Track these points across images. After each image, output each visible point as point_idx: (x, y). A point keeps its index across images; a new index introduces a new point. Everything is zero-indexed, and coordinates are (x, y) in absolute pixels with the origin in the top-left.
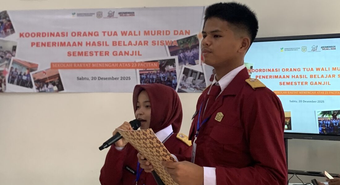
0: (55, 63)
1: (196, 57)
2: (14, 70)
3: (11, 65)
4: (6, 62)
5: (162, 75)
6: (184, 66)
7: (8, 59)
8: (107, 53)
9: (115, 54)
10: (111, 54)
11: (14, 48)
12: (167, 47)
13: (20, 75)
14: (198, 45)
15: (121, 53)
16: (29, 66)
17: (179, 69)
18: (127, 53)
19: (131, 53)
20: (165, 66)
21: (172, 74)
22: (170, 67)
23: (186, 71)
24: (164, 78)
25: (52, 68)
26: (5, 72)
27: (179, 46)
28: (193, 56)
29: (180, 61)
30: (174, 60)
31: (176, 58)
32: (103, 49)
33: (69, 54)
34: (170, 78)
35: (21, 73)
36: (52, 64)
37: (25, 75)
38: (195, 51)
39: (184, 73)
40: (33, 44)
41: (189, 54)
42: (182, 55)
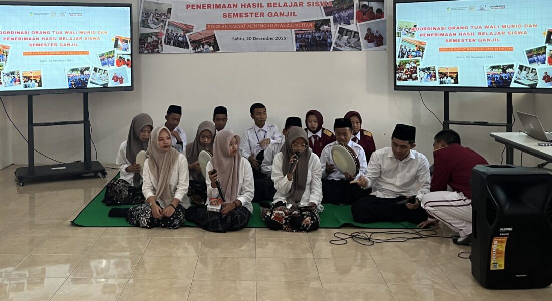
0: (210, 25)
1: (351, 17)
2: (169, 32)
3: (166, 27)
4: (161, 24)
5: (317, 35)
6: (339, 26)
7: (163, 21)
8: (262, 14)
9: (270, 15)
10: (266, 14)
11: (169, 10)
12: (322, 7)
13: (176, 36)
14: (353, 5)
15: (276, 14)
17: (334, 29)
18: (282, 14)
19: (286, 13)
20: (320, 26)
22: (326, 27)
23: (341, 31)
24: (319, 37)
25: (207, 29)
26: (162, 34)
27: (334, 7)
28: (348, 16)
29: (335, 20)
30: (329, 20)
31: (331, 18)
32: (259, 10)
33: (224, 15)
34: (326, 38)
35: (177, 34)
36: (207, 25)
37: (180, 36)
38: (350, 11)
39: (339, 32)
40: (187, 6)
41: (344, 14)
42: (336, 15)
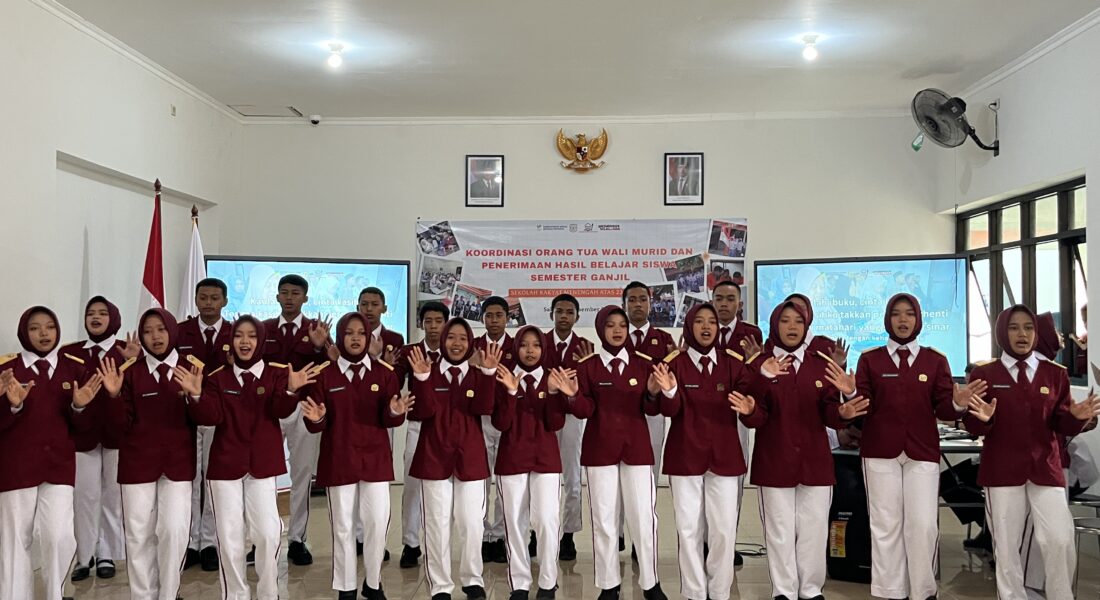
0: (514, 290)
1: (700, 282)
2: (459, 299)
3: (455, 293)
4: (448, 288)
5: (656, 305)
6: (685, 294)
7: (450, 284)
8: (584, 277)
9: (595, 278)
10: (589, 278)
11: (459, 270)
12: (663, 269)
13: (468, 305)
14: (703, 267)
15: (602, 277)
16: (480, 293)
17: (678, 298)
18: (610, 277)
19: (615, 277)
20: (660, 294)
21: (670, 304)
22: (667, 296)
23: (688, 300)
24: (659, 309)
26: (449, 302)
27: (679, 268)
28: (696, 281)
29: (680, 287)
30: (672, 286)
31: (674, 283)
32: (579, 271)
33: (533, 278)
34: (667, 309)
35: (468, 302)
36: (510, 290)
37: (473, 305)
38: (699, 275)
39: (685, 302)
40: (484, 265)
41: (691, 278)
42: (682, 280)
